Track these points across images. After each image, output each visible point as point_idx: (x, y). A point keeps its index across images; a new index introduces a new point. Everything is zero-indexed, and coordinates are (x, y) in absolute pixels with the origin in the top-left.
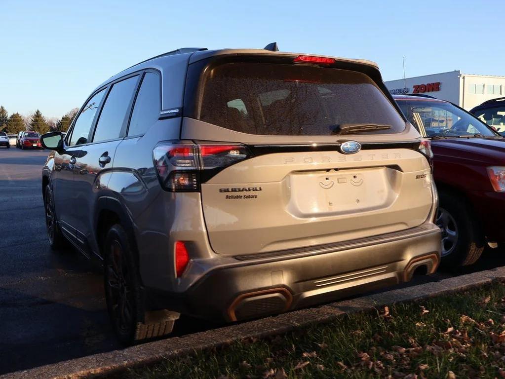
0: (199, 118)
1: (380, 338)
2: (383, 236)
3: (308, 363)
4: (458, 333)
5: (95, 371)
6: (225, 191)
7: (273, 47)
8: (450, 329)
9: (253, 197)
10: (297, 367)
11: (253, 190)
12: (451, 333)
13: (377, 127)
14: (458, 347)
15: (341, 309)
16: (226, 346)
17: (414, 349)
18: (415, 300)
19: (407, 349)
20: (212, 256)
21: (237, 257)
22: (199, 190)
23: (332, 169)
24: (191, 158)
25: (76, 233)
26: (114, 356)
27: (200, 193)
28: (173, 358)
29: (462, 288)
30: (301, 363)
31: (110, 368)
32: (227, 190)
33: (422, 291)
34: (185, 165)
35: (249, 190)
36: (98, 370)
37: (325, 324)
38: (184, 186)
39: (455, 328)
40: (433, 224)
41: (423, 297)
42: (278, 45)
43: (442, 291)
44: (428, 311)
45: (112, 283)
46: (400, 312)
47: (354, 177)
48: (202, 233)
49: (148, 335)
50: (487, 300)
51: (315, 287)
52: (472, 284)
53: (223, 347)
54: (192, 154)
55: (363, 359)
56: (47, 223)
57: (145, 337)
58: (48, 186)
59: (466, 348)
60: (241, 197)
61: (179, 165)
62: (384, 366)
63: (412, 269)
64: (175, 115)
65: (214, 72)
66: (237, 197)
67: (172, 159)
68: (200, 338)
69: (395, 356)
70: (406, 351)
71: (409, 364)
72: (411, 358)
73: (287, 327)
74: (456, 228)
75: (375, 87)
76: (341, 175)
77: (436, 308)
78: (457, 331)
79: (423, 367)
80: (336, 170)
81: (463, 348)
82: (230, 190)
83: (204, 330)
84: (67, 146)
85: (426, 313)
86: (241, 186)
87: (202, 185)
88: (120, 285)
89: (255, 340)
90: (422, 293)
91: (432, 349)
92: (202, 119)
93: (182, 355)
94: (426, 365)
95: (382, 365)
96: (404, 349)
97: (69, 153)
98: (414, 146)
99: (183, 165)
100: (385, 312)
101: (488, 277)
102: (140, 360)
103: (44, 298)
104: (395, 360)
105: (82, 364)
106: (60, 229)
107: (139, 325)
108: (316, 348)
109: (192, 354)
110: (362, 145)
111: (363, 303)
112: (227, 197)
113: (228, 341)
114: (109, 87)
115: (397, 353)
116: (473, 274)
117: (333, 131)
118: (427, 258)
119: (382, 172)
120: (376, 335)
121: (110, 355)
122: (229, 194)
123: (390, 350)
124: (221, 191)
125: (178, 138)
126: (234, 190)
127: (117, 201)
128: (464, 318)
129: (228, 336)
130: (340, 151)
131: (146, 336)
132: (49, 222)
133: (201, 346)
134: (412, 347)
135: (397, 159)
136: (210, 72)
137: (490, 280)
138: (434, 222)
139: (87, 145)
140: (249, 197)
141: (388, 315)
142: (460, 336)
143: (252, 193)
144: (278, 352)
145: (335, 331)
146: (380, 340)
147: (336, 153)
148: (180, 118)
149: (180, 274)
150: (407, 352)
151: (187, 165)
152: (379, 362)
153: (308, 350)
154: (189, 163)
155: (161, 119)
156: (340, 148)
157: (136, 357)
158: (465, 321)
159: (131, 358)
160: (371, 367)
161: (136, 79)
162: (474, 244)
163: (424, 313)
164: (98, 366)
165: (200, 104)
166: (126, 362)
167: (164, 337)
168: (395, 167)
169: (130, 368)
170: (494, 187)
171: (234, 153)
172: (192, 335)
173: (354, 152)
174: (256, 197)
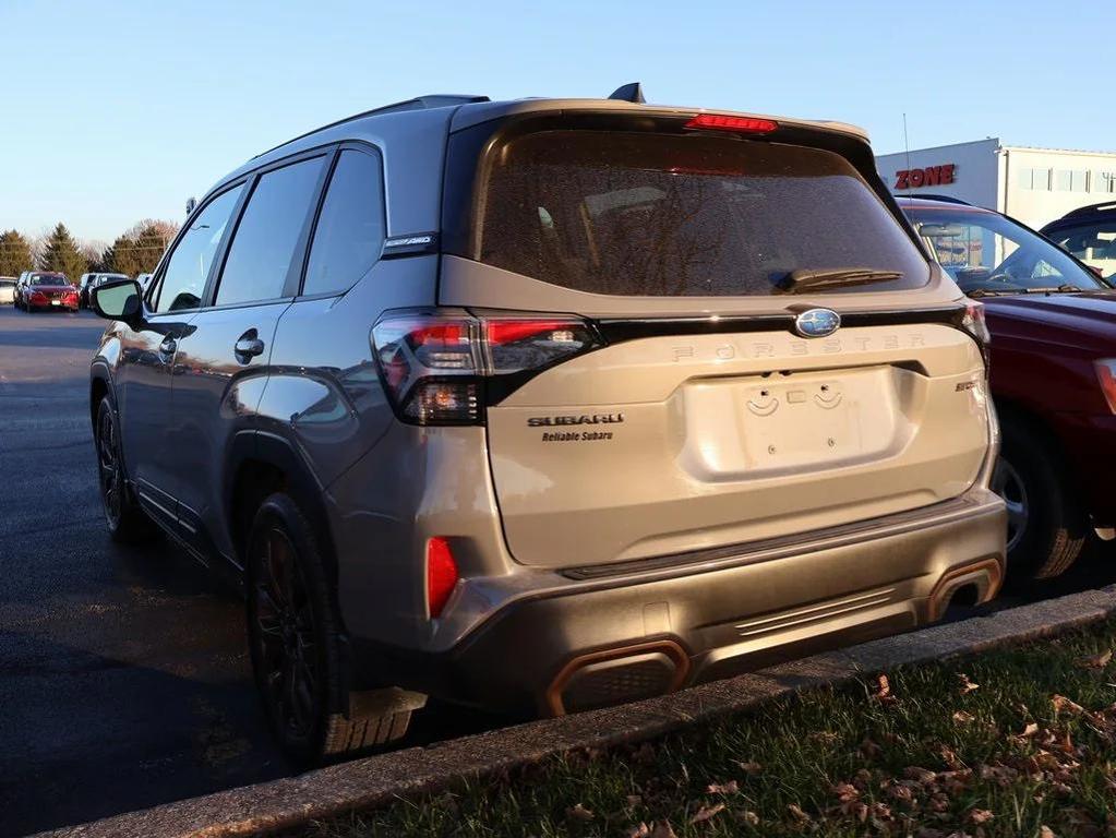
0: (478, 257)
1: (876, 750)
2: (884, 521)
3: (722, 807)
4: (1050, 737)
5: (239, 827)
6: (541, 424)
7: (631, 92)
8: (1031, 728)
9: (602, 436)
10: (700, 816)
11: (605, 422)
12: (1033, 735)
13: (871, 276)
14: (1051, 770)
15: (782, 680)
16: (532, 766)
17: (954, 774)
18: (943, 660)
19: (941, 774)
20: (510, 570)
21: (567, 573)
22: (481, 420)
23: (775, 371)
24: (465, 349)
25: (176, 508)
26: (281, 793)
27: (484, 429)
28: (416, 796)
29: (1042, 630)
30: (706, 809)
31: (272, 819)
32: (547, 422)
33: (957, 640)
34: (447, 364)
35: (596, 421)
37: (747, 715)
38: (447, 411)
39: (1041, 726)
40: (988, 490)
41: (958, 651)
42: (643, 89)
43: (1000, 637)
44: (977, 686)
45: (267, 624)
46: (915, 687)
47: (823, 388)
48: (488, 518)
49: (353, 744)
50: (1104, 661)
51: (737, 638)
52: (1063, 621)
53: (524, 769)
54: (467, 339)
55: (843, 798)
56: (102, 483)
57: (346, 746)
58: (105, 400)
59: (1071, 772)
60: (576, 437)
61: (438, 364)
62: (892, 814)
63: (945, 595)
64: (421, 249)
65: (510, 151)
66: (569, 437)
67: (419, 349)
68: (470, 750)
69: (914, 790)
70: (936, 779)
71: (947, 810)
72: (949, 795)
73: (665, 722)
74: (1024, 495)
75: (861, 184)
76: (794, 385)
77: (993, 678)
78: (1047, 731)
79: (980, 817)
80: (786, 373)
81: (1065, 772)
82: (553, 422)
83: (479, 730)
84: (151, 311)
85: (971, 691)
86: (577, 413)
87: (490, 410)
88: (287, 629)
89: (594, 753)
90: (958, 644)
91: (995, 773)
92: (485, 258)
93: (435, 789)
94: (988, 813)
95: (888, 813)
96: (934, 774)
97: (157, 328)
98: (951, 318)
99: (446, 364)
100: (880, 689)
101: (1099, 607)
102: (340, 801)
103: (107, 654)
104: (915, 801)
105: (209, 810)
106: (135, 499)
107: (335, 721)
108: (737, 775)
109: (455, 785)
110: (842, 317)
111: (827, 666)
112: (546, 437)
113: (536, 755)
114: (251, 180)
115: (917, 784)
116: (1065, 599)
117: (777, 286)
118: (977, 569)
119: (883, 377)
120: (866, 741)
121: (270, 789)
122: (552, 430)
123: (903, 777)
124: (531, 423)
125: (431, 303)
126: (560, 422)
127: (282, 443)
128: (1059, 701)
129: (534, 745)
130: (795, 332)
131: (349, 744)
132: (106, 480)
133: (475, 769)
134: (949, 769)
135: (918, 346)
136: (500, 152)
137: (1102, 612)
138: (990, 486)
139: (200, 312)
140: (595, 436)
141: (887, 695)
142: (1054, 742)
143: (600, 428)
144: (649, 782)
145: (775, 734)
146: (876, 754)
147: (785, 334)
148: (433, 258)
149: (437, 611)
150: (940, 780)
151: (455, 365)
152: (881, 805)
153: (717, 777)
154: (460, 361)
155: (385, 257)
156: (795, 325)
157: (331, 793)
158: (1061, 709)
159: (319, 795)
160: (863, 816)
161: (319, 165)
162: (1065, 530)
163: (967, 690)
164: (246, 815)
165: (480, 224)
166: (308, 806)
167: (389, 747)
168: (914, 366)
169: (317, 819)
170: (1111, 406)
171: (562, 338)
172: (452, 743)
173: (826, 332)
174: (610, 436)
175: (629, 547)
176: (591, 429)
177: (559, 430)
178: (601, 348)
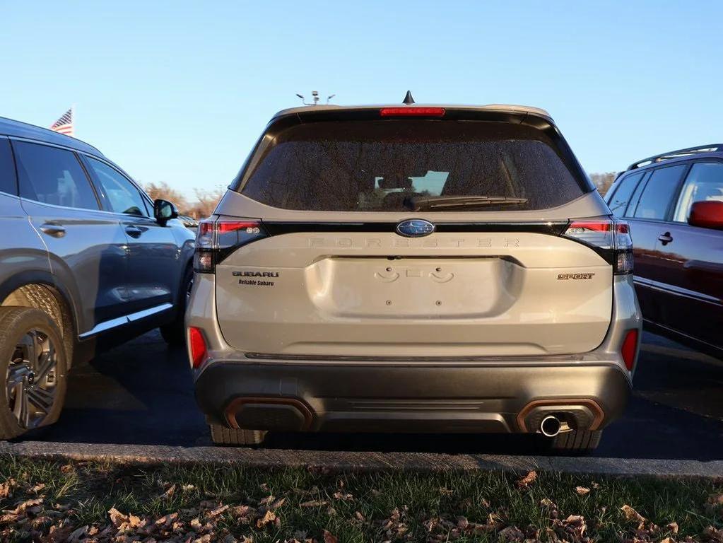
0: (240, 191)
5: (140, 459)
6: (238, 275)
9: (268, 284)
11: (269, 276)
20: (224, 348)
21: (248, 355)
22: (214, 271)
26: (171, 451)
27: (214, 275)
31: (155, 459)
32: (240, 274)
35: (264, 276)
36: (144, 459)
49: (225, 440)
54: (211, 230)
57: (222, 439)
60: (254, 283)
66: (251, 283)
68: (269, 455)
86: (255, 270)
87: (217, 266)
92: (243, 192)
102: (187, 460)
107: (212, 426)
112: (240, 282)
113: (294, 464)
121: (169, 449)
122: (242, 278)
124: (234, 274)
126: (247, 274)
140: (264, 283)
143: (266, 279)
149: (197, 365)
154: (209, 241)
156: (397, 229)
171: (251, 231)
174: (272, 284)
175: (288, 345)
176: (262, 279)
177: (247, 279)
178: (268, 236)
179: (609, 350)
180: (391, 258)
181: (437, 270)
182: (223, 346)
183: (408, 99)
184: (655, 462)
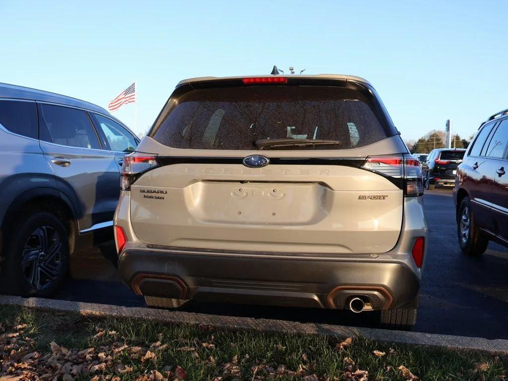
175: (174, 240)
176: (157, 195)
177: (149, 195)
178: (161, 166)
179: (400, 252)
180: (242, 182)
181: (274, 191)
182: (134, 239)
183: (274, 71)
184: (450, 337)
